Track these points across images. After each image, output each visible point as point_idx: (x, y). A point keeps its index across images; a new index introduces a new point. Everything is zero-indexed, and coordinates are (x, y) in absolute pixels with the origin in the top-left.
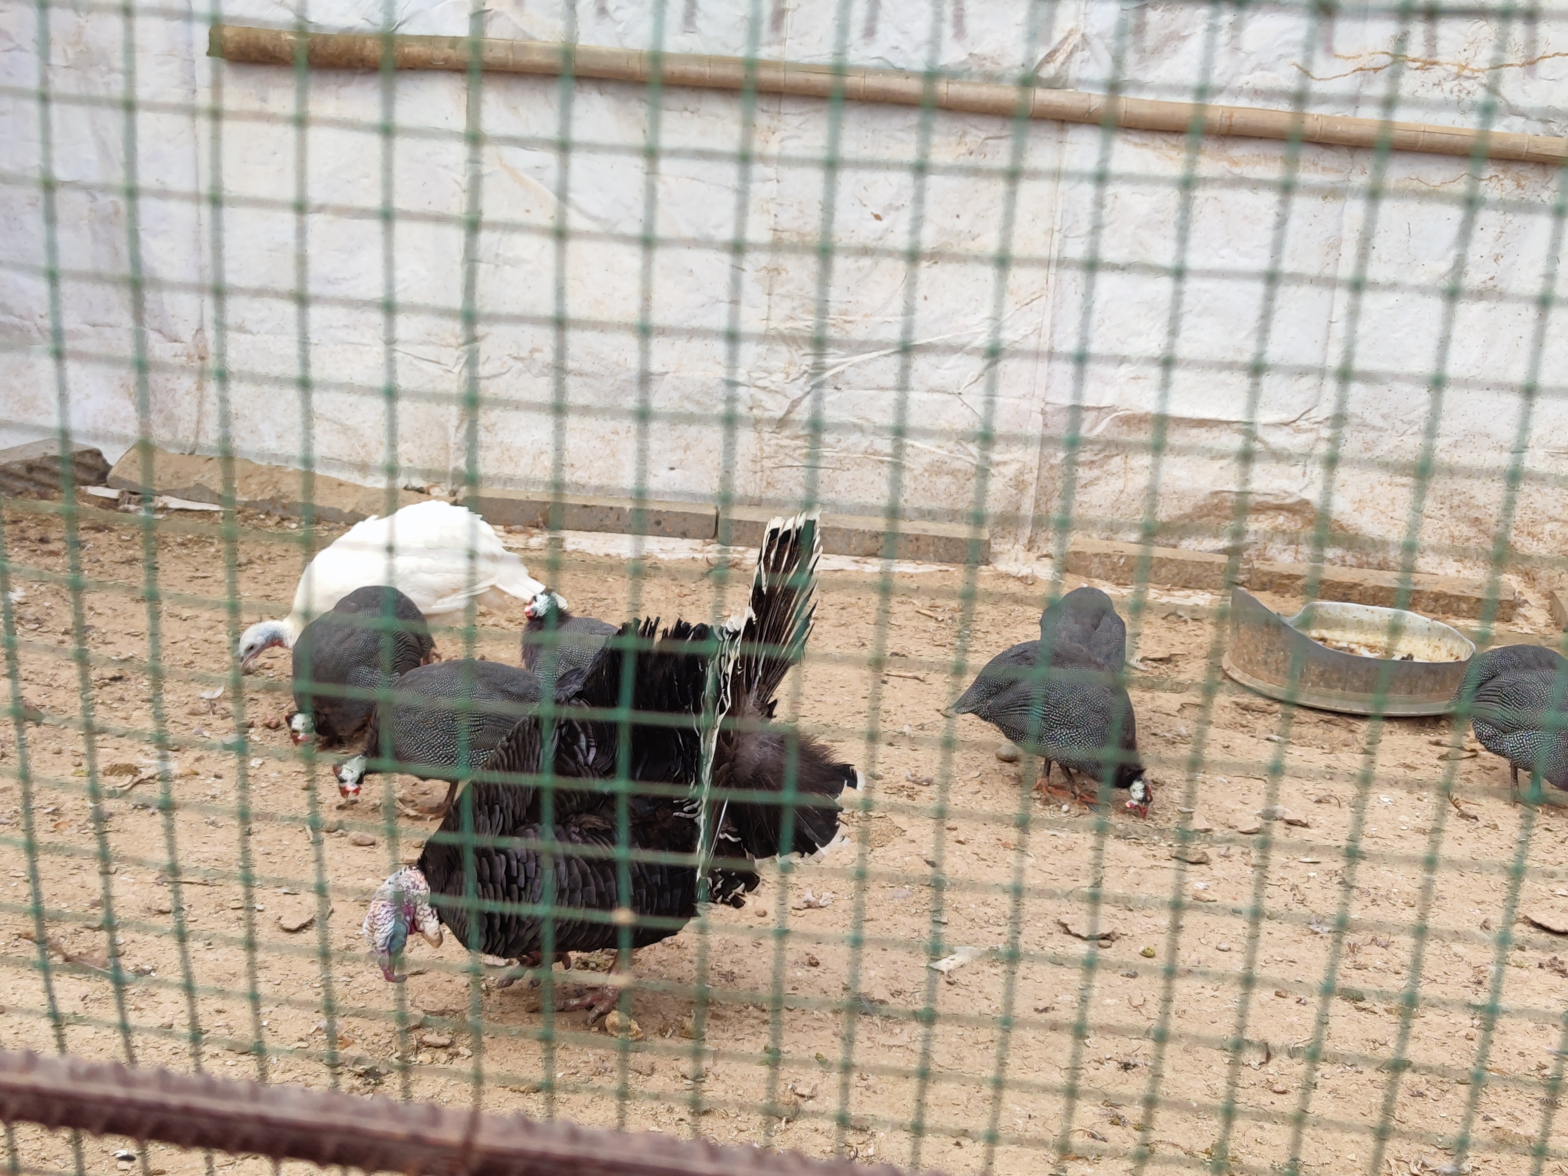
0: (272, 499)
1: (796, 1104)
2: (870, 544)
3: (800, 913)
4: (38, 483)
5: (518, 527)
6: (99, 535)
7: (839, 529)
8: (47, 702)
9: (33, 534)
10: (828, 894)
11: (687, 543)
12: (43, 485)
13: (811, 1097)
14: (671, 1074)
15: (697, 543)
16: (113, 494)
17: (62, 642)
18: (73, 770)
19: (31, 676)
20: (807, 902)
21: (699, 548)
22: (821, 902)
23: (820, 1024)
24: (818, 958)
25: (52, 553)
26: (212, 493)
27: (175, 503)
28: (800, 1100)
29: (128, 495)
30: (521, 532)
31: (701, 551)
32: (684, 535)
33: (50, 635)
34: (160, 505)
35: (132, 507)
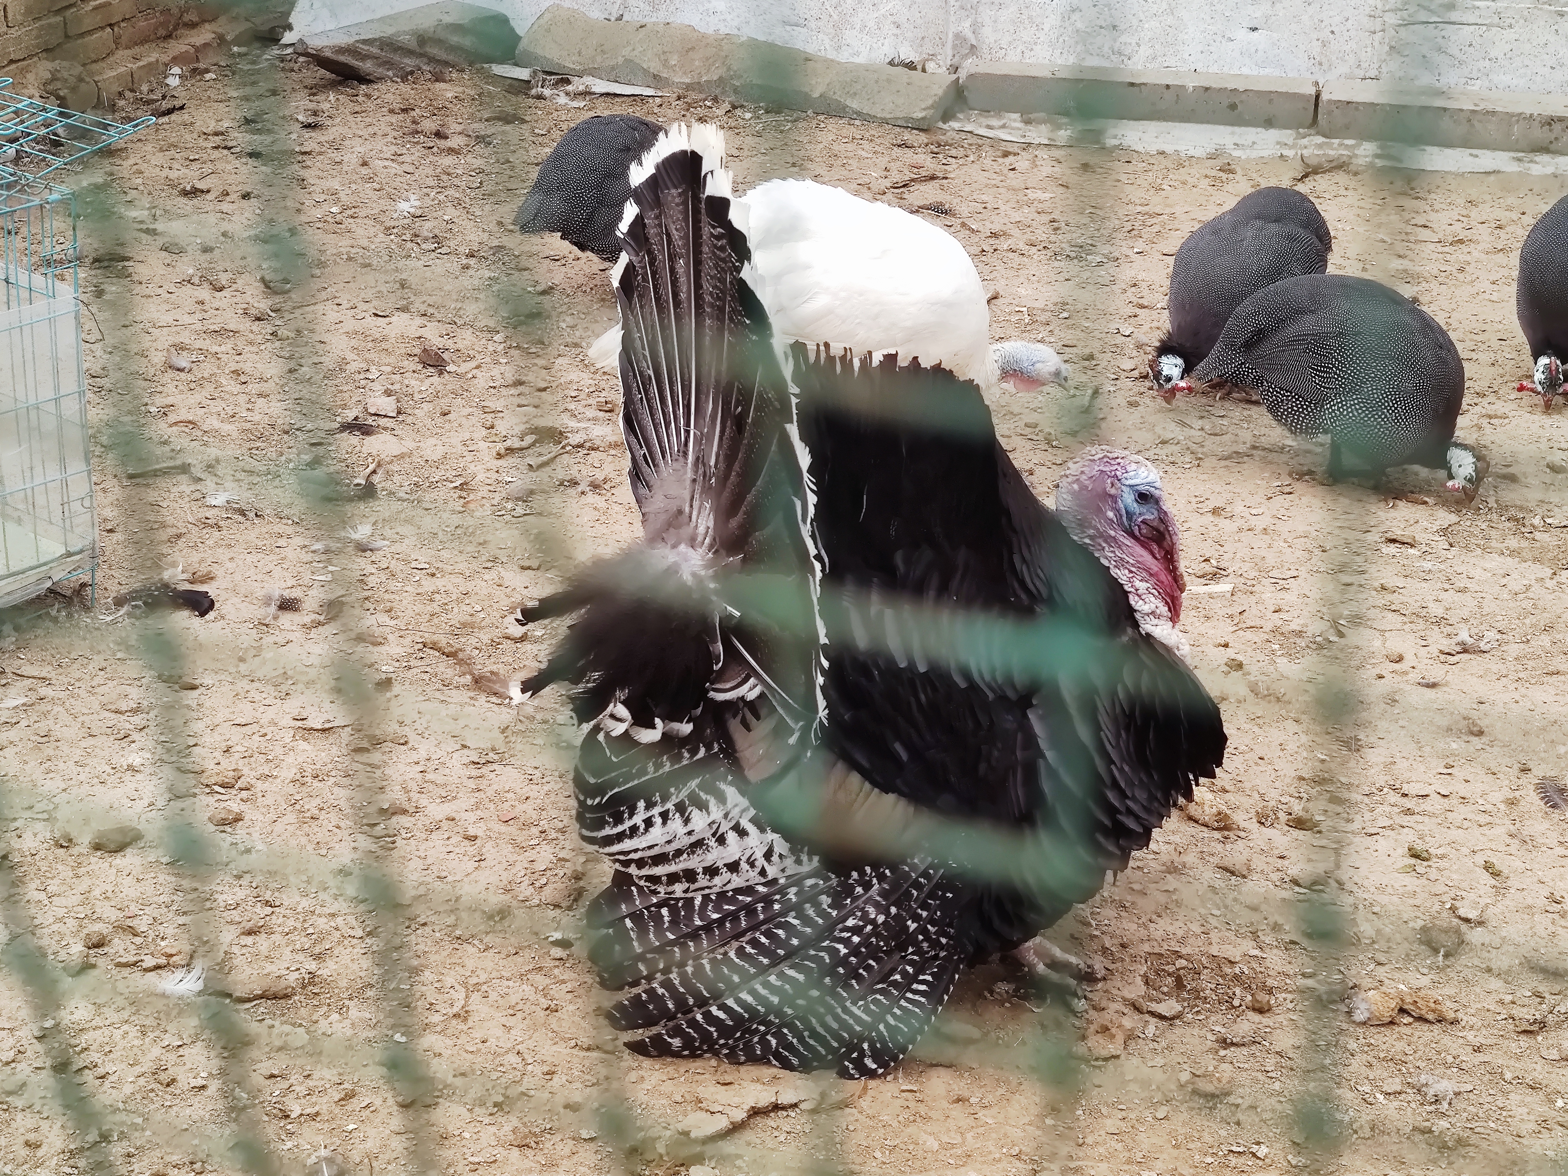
0: (721, 78)
1: (1458, 932)
2: (1539, 134)
3: (1452, 659)
4: (432, 60)
5: (1042, 115)
6: (508, 128)
7: (1494, 113)
8: (450, 344)
9: (429, 125)
10: (1492, 635)
11: (1274, 134)
12: (438, 62)
13: (1481, 923)
14: (1275, 877)
15: (1287, 135)
16: (523, 74)
17: (466, 267)
18: (484, 432)
19: (431, 310)
20: (1463, 643)
21: (1290, 142)
22: (1483, 646)
23: (1487, 819)
24: (1483, 723)
25: (451, 151)
26: (645, 71)
27: (600, 86)
28: (1464, 927)
29: (541, 76)
30: (1044, 122)
31: (1293, 147)
32: (1269, 123)
33: (452, 257)
34: (581, 88)
35: (547, 92)
